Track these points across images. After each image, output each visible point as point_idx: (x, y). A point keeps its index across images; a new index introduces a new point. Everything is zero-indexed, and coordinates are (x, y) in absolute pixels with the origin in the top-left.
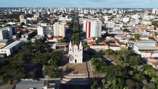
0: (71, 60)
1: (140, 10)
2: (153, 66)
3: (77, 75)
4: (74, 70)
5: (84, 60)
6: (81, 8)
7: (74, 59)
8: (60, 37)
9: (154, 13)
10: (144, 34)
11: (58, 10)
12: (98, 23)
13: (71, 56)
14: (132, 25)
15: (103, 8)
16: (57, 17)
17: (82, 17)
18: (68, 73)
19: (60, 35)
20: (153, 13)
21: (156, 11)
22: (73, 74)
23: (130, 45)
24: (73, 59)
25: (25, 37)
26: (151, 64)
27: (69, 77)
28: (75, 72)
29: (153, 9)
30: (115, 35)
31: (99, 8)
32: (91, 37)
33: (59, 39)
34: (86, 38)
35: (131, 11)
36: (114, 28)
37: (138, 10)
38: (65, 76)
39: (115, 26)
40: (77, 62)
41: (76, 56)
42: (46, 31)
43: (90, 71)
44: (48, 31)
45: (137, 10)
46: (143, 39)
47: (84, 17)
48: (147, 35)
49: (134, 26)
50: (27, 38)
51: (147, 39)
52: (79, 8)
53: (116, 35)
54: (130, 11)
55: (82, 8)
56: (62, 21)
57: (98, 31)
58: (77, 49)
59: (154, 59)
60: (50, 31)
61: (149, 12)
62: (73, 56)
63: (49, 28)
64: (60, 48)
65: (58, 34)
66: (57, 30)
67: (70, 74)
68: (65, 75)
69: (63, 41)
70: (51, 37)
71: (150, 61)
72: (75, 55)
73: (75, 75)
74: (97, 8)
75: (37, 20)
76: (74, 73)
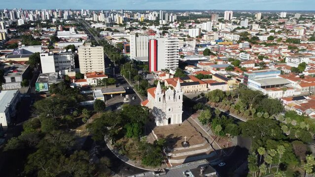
0: (160, 120)
1: (199, 13)
2: (298, 112)
3: (190, 147)
4: (177, 139)
5: (185, 117)
6: (87, 11)
7: (166, 117)
8: (100, 74)
9: (228, 19)
10: (240, 57)
11: (38, 15)
12: (172, 42)
13: (160, 113)
14: (208, 42)
15: (130, 11)
16: (48, 30)
17: (105, 29)
18: (172, 148)
19: (98, 70)
20: (225, 18)
21: (230, 14)
22: (183, 148)
23: (239, 79)
24: (164, 118)
25: (13, 80)
26: (292, 109)
27: (178, 155)
28: (185, 143)
29: (225, 12)
30: (196, 62)
31: (123, 10)
32: (159, 69)
33: (98, 78)
34: (149, 73)
35: (185, 15)
36: (183, 50)
37: (196, 13)
38: (170, 155)
39: (185, 46)
40: (172, 123)
41: (170, 110)
42: (60, 64)
43: (207, 137)
44: (64, 64)
45: (192, 13)
46: (246, 66)
47: (108, 30)
48: (246, 59)
49: (213, 43)
50: (20, 83)
51: (252, 65)
52: (82, 10)
53: (198, 62)
54: (182, 15)
55: (89, 10)
56: (68, 39)
57: (172, 57)
58: (172, 97)
59: (293, 100)
60: (69, 62)
61: (219, 17)
62: (164, 111)
63: (66, 57)
64: (111, 98)
65: (90, 67)
66: (88, 60)
67: (177, 149)
68: (168, 152)
69: (110, 82)
70: (75, 75)
71: (287, 104)
72: (168, 109)
73: (187, 148)
74: (121, 10)
75: (4, 39)
76: (184, 146)
